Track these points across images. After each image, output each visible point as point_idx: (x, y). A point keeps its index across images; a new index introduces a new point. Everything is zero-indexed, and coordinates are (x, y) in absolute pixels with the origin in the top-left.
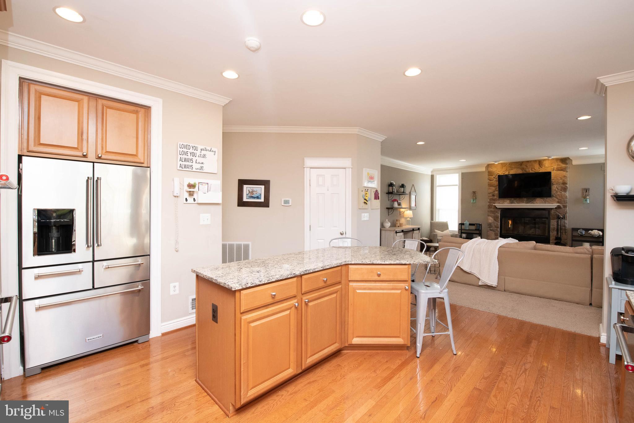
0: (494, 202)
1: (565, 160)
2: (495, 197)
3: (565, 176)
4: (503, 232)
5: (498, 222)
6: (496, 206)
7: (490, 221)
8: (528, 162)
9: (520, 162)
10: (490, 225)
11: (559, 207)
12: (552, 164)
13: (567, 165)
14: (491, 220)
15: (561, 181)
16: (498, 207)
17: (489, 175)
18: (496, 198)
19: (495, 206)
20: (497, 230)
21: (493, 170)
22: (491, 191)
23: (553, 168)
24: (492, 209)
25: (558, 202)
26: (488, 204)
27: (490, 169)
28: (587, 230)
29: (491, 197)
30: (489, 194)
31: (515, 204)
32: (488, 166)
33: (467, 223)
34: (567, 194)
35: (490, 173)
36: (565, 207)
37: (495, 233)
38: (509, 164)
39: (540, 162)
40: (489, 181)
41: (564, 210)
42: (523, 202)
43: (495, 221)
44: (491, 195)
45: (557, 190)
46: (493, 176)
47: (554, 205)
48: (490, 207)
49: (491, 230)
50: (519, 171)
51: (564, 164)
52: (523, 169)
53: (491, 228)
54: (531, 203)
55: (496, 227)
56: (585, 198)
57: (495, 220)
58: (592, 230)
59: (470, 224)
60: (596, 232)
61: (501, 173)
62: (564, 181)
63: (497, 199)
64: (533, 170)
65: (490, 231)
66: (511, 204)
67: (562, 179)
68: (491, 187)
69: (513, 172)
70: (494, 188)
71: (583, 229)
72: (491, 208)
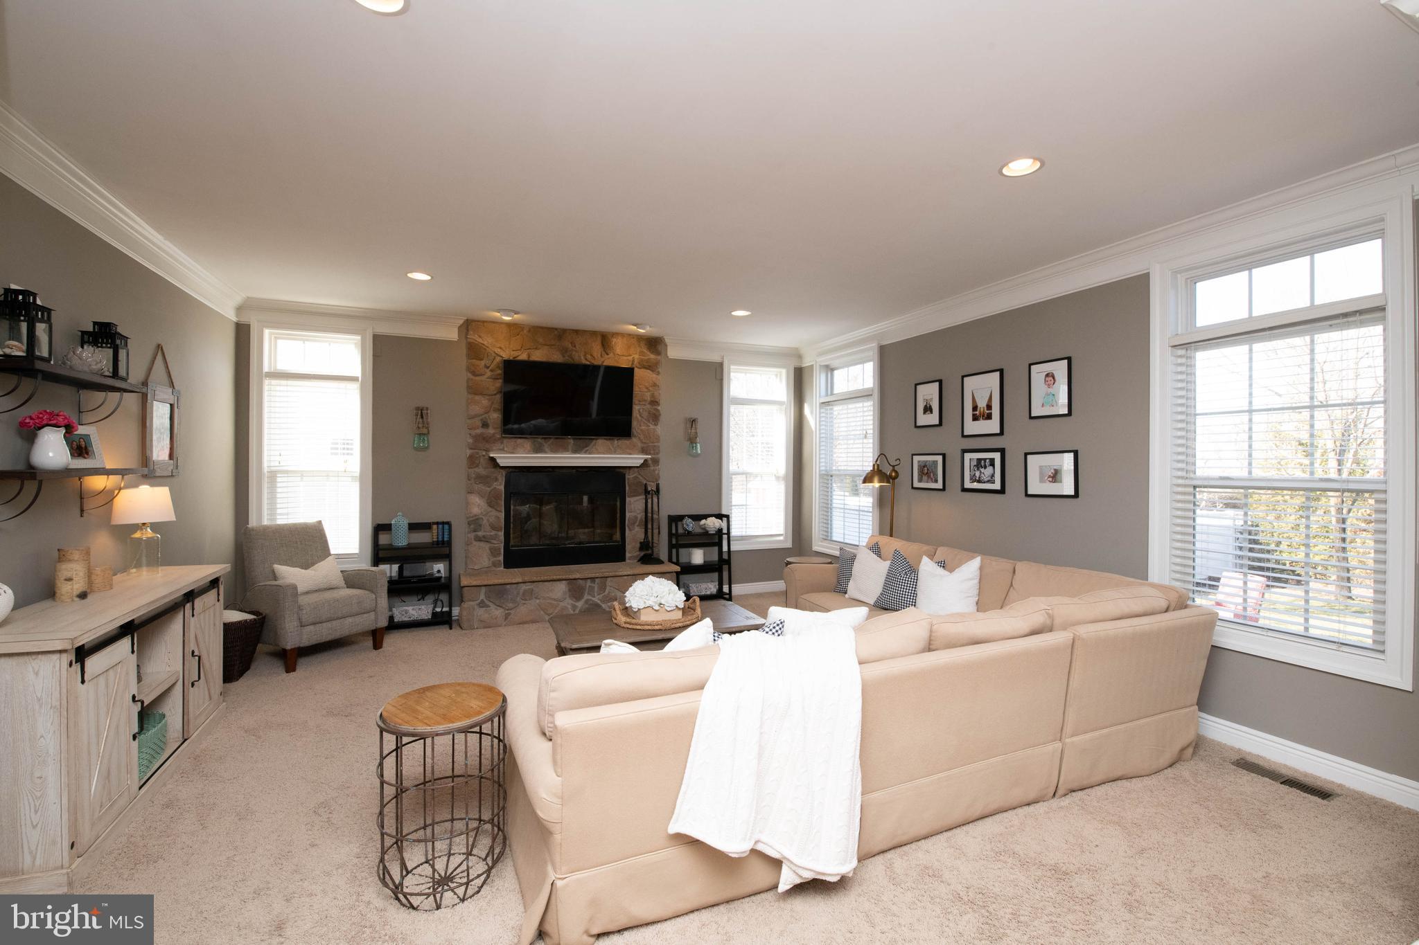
0: (487, 446)
1: (654, 344)
2: (491, 431)
3: (655, 385)
4: (512, 543)
5: (500, 511)
6: (499, 461)
7: (475, 511)
8: (577, 332)
9: (556, 329)
10: (475, 523)
11: (645, 464)
12: (629, 347)
13: (659, 357)
14: (478, 505)
15: (648, 397)
16: (502, 462)
17: (469, 356)
18: (494, 434)
19: (493, 460)
20: (496, 536)
21: (486, 341)
22: (476, 409)
23: (630, 358)
24: (481, 470)
25: (644, 451)
26: (469, 452)
27: (474, 337)
28: (697, 518)
29: (479, 431)
30: (469, 419)
31: (546, 452)
32: (469, 325)
33: (400, 522)
34: (659, 429)
35: (475, 351)
36: (656, 461)
37: (490, 549)
38: (529, 331)
39: (605, 339)
40: (470, 376)
41: (654, 471)
42: (565, 449)
43: (490, 509)
44: (478, 422)
45: (640, 418)
46: (482, 360)
47: (635, 460)
48: (472, 461)
49: (478, 539)
50: (557, 357)
51: (652, 353)
52: (564, 351)
53: (480, 534)
54: (585, 453)
55: (493, 528)
56: (692, 440)
57: (490, 504)
58: (706, 517)
59: (413, 527)
60: (712, 524)
61: (507, 355)
62: (653, 396)
63: (498, 436)
64: (589, 357)
65: (475, 543)
66: (537, 453)
67: (649, 391)
68: (477, 398)
69: (538, 356)
70: (485, 402)
71: (690, 517)
72: (477, 466)
